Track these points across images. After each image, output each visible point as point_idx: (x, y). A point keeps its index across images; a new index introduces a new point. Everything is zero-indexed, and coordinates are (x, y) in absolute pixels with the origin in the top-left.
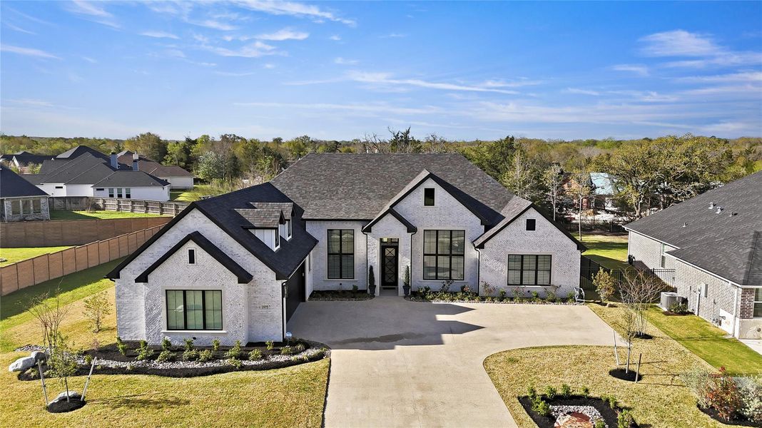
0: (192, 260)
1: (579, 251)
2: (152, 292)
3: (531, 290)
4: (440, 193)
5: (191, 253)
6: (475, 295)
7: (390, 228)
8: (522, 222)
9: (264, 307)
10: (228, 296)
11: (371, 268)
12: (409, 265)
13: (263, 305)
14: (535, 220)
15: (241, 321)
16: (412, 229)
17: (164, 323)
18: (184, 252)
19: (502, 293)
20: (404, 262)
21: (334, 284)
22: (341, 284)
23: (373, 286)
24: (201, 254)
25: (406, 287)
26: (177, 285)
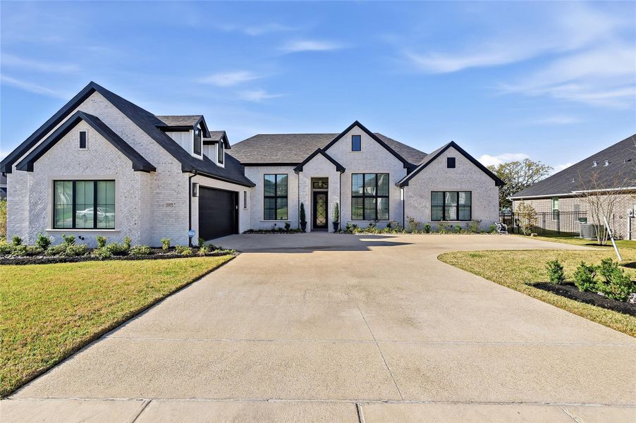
0: (83, 145)
1: (497, 188)
2: (37, 184)
3: (454, 225)
4: (366, 139)
5: (83, 135)
6: (401, 229)
7: (320, 167)
8: (443, 160)
9: (169, 205)
10: (121, 187)
11: (302, 205)
12: (339, 202)
13: (168, 202)
14: (454, 158)
15: (136, 218)
16: (340, 169)
17: (49, 220)
18: (74, 135)
19: (427, 226)
20: (333, 200)
21: (269, 224)
22: (275, 225)
23: (303, 224)
24: (94, 136)
25: (336, 224)
26: (65, 174)
